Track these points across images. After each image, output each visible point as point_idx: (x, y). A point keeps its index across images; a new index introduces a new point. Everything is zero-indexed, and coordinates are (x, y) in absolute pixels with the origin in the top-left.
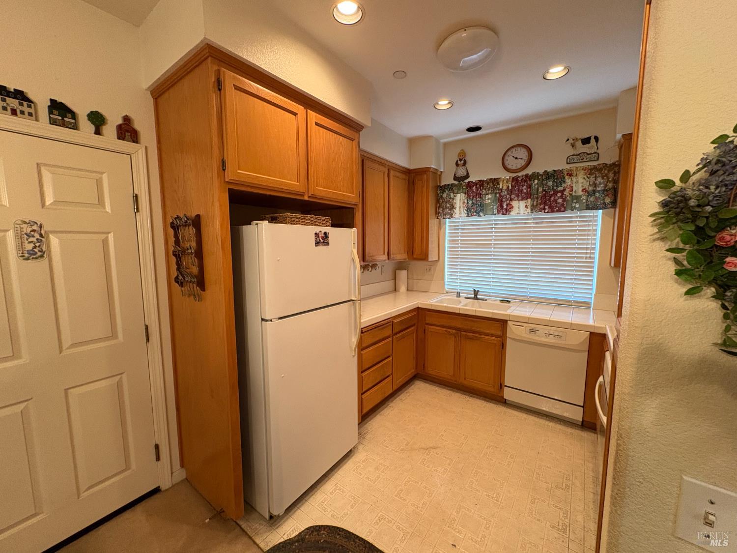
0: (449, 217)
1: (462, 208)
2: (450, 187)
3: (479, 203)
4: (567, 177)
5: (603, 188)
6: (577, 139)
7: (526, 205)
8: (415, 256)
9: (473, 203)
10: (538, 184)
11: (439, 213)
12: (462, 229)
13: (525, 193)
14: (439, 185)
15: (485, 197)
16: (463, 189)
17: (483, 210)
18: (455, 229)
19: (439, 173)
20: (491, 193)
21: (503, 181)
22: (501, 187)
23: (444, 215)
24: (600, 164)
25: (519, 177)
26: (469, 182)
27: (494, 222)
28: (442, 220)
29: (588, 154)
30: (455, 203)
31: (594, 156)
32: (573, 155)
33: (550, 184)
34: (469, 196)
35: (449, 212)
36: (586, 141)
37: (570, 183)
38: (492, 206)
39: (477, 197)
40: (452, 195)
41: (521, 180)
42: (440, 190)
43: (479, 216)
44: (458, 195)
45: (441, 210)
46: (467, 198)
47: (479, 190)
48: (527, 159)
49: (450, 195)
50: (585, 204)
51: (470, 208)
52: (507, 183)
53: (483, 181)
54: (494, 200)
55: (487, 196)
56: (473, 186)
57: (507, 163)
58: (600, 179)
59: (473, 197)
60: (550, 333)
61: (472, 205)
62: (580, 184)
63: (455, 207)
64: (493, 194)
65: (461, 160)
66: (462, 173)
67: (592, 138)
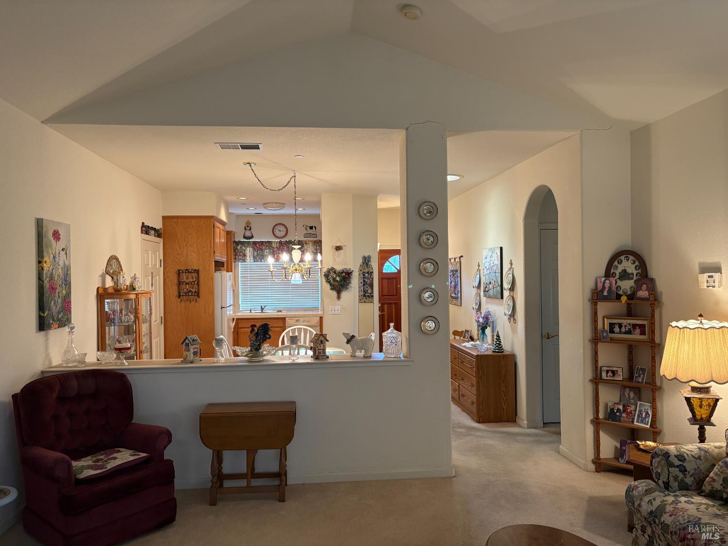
0: (242, 261)
1: (251, 256)
3: (261, 254)
5: (319, 251)
6: (307, 226)
11: (235, 259)
12: (250, 269)
13: (286, 250)
14: (234, 240)
16: (251, 245)
17: (263, 258)
18: (245, 269)
21: (274, 243)
22: (273, 246)
23: (239, 260)
24: (318, 240)
25: (282, 241)
28: (237, 263)
29: (313, 234)
31: (315, 236)
32: (306, 234)
35: (242, 258)
36: (311, 228)
37: (306, 248)
39: (260, 250)
41: (284, 243)
42: (236, 244)
43: (261, 261)
44: (248, 248)
45: (237, 257)
46: (254, 250)
47: (261, 246)
48: (285, 232)
49: (242, 248)
50: (313, 259)
51: (255, 257)
52: (277, 244)
53: (263, 241)
54: (270, 253)
55: (266, 250)
56: (257, 244)
57: (275, 233)
58: (318, 247)
59: (257, 250)
60: (305, 320)
61: (257, 255)
62: (311, 249)
63: (246, 255)
64: (269, 250)
65: (248, 227)
66: (249, 235)
67: (314, 227)
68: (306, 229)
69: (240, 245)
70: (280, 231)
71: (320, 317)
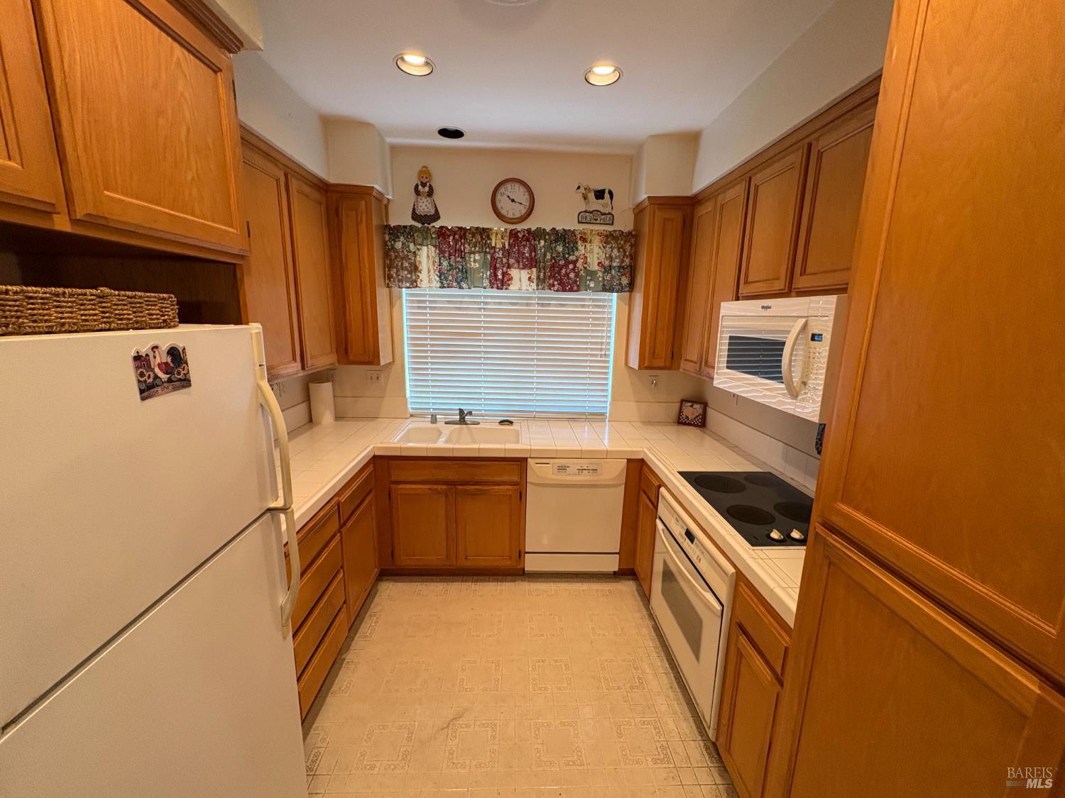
0: (408, 285)
1: (432, 271)
2: (407, 232)
3: (460, 267)
4: (580, 242)
5: (619, 264)
6: (590, 189)
7: (530, 278)
8: (351, 358)
9: (450, 265)
10: (544, 246)
11: (390, 277)
12: (431, 308)
13: (527, 258)
14: (385, 224)
15: (470, 258)
16: (432, 238)
17: (467, 278)
18: (419, 307)
19: (385, 202)
20: (479, 252)
21: (497, 234)
22: (493, 245)
23: (399, 281)
24: (616, 231)
25: (519, 231)
26: (441, 227)
27: (482, 300)
28: (395, 290)
29: (603, 214)
30: (420, 262)
31: (608, 219)
32: (586, 212)
33: (560, 249)
34: (442, 252)
35: (409, 276)
36: (600, 194)
37: (583, 252)
38: (481, 274)
39: (457, 255)
40: (412, 246)
41: (523, 236)
42: (390, 234)
43: (461, 288)
44: (425, 249)
45: (393, 272)
46: (439, 254)
47: (460, 243)
48: (527, 204)
49: (409, 246)
50: (601, 284)
51: (444, 274)
52: (502, 238)
53: (465, 229)
54: (484, 264)
55: (472, 256)
56: (449, 236)
57: (499, 206)
58: (615, 251)
59: (450, 255)
60: (583, 468)
61: (449, 268)
62: (596, 256)
63: (420, 268)
64: (482, 254)
65: (424, 185)
66: (427, 210)
67: (607, 192)
68: (585, 198)
69: (402, 239)
70: (513, 201)
71: (629, 460)
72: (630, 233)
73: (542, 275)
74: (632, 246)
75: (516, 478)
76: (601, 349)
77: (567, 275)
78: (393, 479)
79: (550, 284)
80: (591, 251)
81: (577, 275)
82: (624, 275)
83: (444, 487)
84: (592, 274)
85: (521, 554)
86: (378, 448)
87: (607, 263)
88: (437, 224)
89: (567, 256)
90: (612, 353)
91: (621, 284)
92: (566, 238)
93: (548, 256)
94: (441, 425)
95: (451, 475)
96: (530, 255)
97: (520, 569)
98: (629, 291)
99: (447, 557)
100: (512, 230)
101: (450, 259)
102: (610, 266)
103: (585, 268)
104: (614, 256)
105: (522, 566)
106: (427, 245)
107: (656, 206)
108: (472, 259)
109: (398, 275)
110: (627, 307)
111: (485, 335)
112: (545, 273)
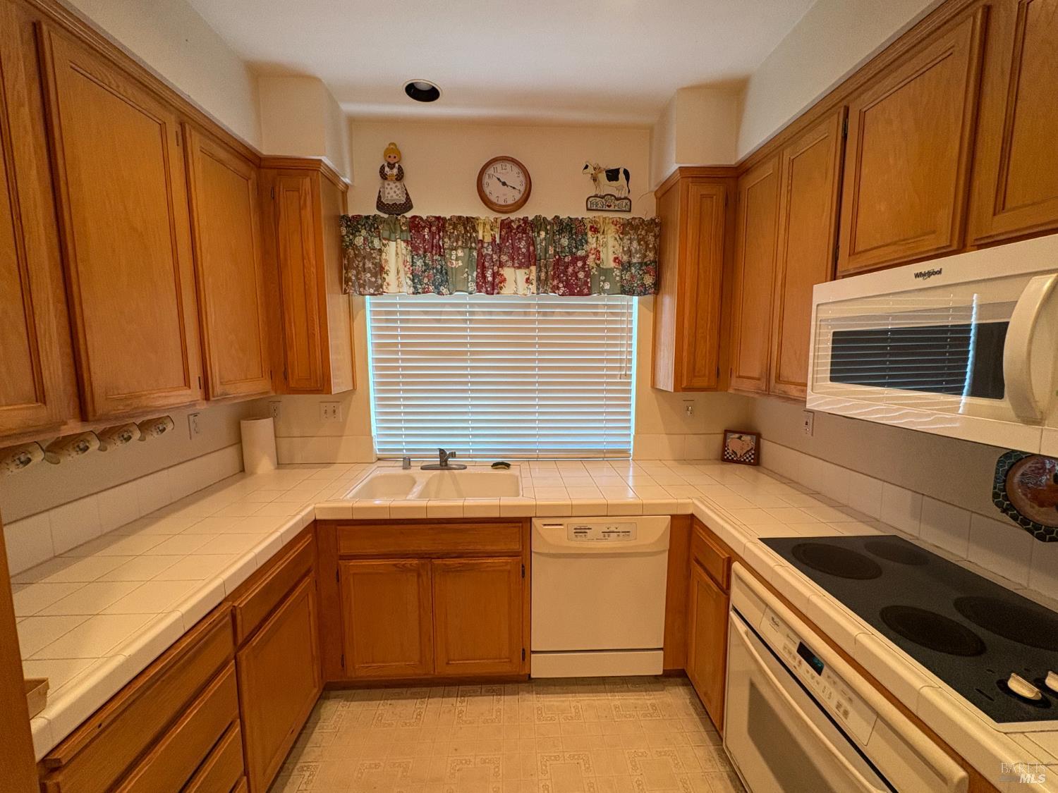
0: (372, 291)
1: (402, 274)
2: (370, 224)
3: (439, 267)
4: (590, 233)
5: (640, 260)
6: (600, 168)
7: (528, 279)
8: (292, 384)
9: (426, 264)
10: (545, 239)
12: (402, 321)
13: (524, 254)
14: (342, 214)
15: (451, 255)
16: (402, 231)
17: (447, 281)
18: (387, 321)
20: (462, 247)
21: (484, 225)
22: (481, 238)
23: (360, 286)
24: (636, 218)
25: (512, 221)
26: (414, 217)
27: (468, 309)
28: (356, 298)
29: (617, 199)
30: (386, 261)
31: (624, 204)
32: (596, 196)
33: (565, 242)
34: (415, 249)
35: (373, 279)
36: (613, 175)
37: (594, 246)
38: (465, 275)
39: (434, 252)
40: (377, 243)
41: (518, 227)
42: (348, 226)
43: (440, 293)
44: (393, 244)
45: (352, 274)
46: (412, 252)
47: (437, 237)
48: (522, 189)
49: (372, 242)
50: (618, 284)
51: (418, 276)
52: (492, 230)
53: (444, 219)
54: (468, 263)
55: (454, 253)
56: (424, 228)
57: (487, 190)
58: (635, 244)
59: (425, 252)
60: (611, 529)
61: (424, 268)
62: (611, 250)
63: (386, 268)
64: (467, 251)
65: (391, 166)
66: (395, 197)
67: (621, 171)
68: (595, 180)
69: (364, 232)
70: (504, 184)
71: (673, 517)
72: (653, 220)
73: (543, 275)
74: (655, 236)
75: (516, 547)
76: (621, 368)
77: (575, 274)
78: (342, 552)
79: (554, 286)
80: (605, 245)
81: (588, 275)
82: (648, 272)
83: (415, 562)
84: (606, 273)
85: (525, 654)
86: (322, 509)
87: (625, 258)
88: (409, 215)
89: (574, 250)
90: (634, 372)
91: (643, 285)
92: (571, 228)
93: (551, 251)
94: (415, 471)
95: (423, 543)
96: (528, 250)
97: (525, 675)
98: (654, 293)
99: (421, 662)
100: (503, 221)
101: (425, 257)
102: (630, 263)
103: (598, 265)
104: (633, 251)
105: (527, 672)
106: (396, 241)
107: (690, 179)
108: (454, 257)
109: (358, 279)
110: (651, 315)
111: (473, 353)
112: (547, 273)
